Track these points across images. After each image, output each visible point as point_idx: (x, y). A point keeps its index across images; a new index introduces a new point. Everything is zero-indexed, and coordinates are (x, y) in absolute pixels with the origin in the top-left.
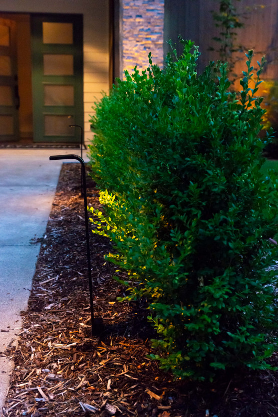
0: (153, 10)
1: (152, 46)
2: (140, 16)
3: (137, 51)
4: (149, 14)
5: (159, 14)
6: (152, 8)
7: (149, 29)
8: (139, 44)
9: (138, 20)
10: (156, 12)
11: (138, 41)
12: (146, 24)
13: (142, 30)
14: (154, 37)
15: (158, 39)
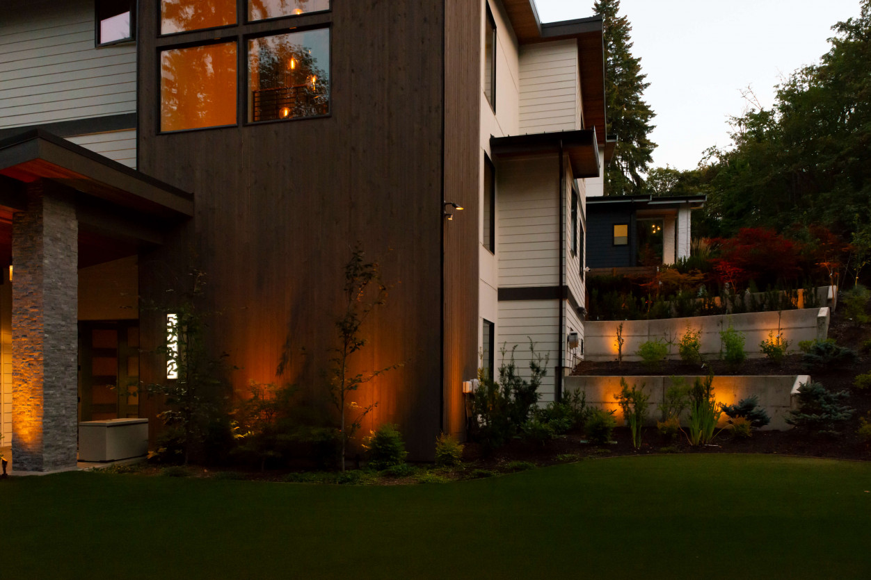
0: (35, 330)
1: (35, 363)
2: (25, 336)
3: (23, 368)
4: (32, 333)
5: (40, 333)
6: (34, 328)
7: (32, 347)
8: (24, 361)
9: (23, 339)
10: (38, 331)
11: (24, 359)
12: (30, 343)
13: (26, 349)
14: (36, 354)
15: (39, 356)
